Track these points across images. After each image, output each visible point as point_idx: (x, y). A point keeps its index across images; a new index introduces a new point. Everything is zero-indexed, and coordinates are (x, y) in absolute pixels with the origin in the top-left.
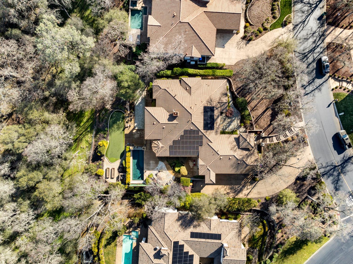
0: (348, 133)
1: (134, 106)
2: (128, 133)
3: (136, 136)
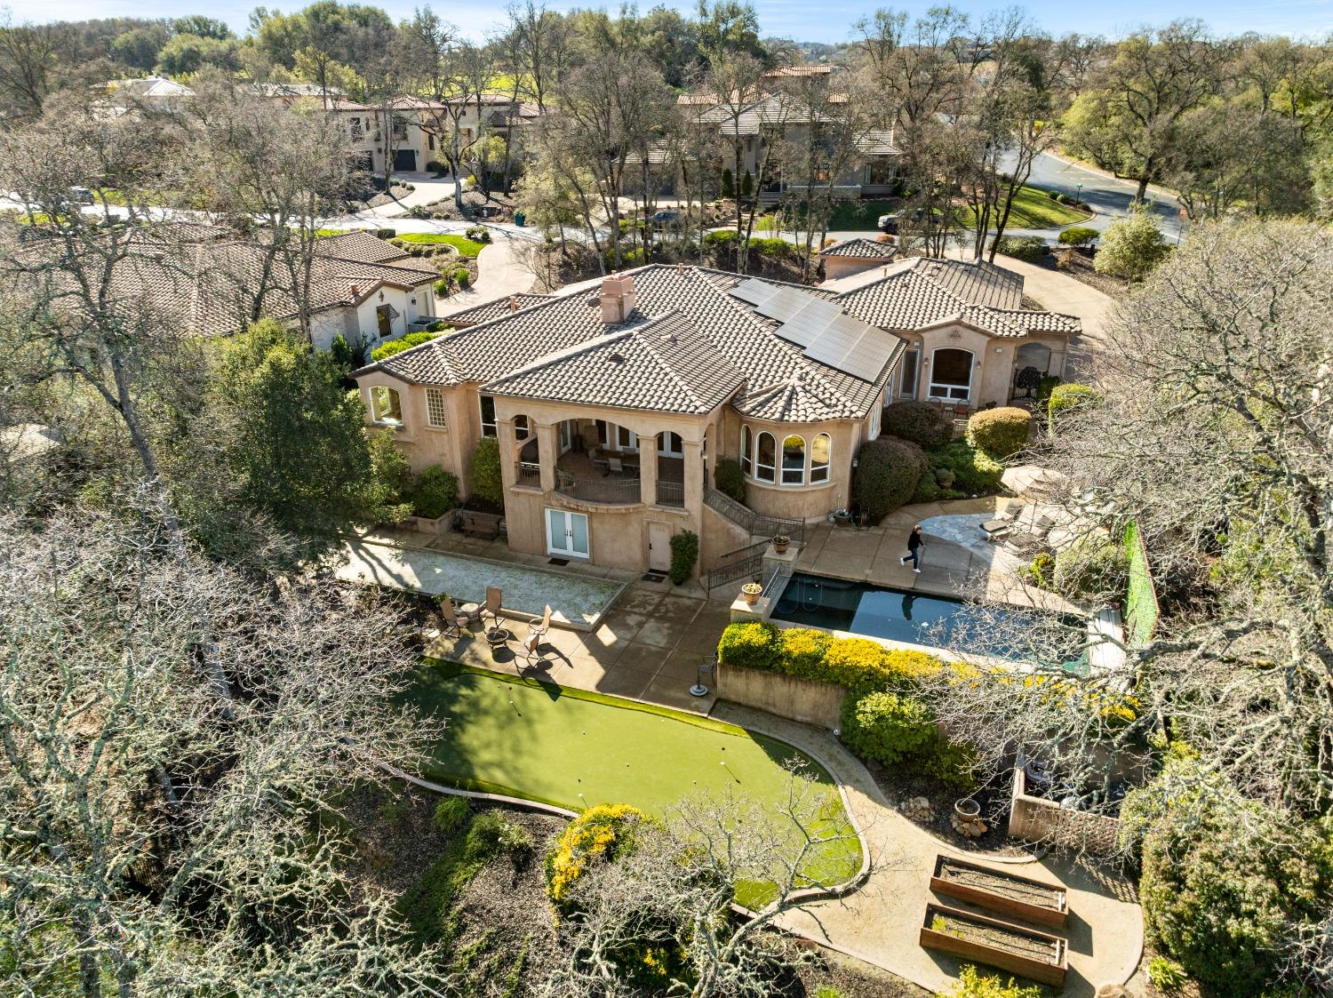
1: (413, 595)
2: (599, 672)
3: (655, 636)
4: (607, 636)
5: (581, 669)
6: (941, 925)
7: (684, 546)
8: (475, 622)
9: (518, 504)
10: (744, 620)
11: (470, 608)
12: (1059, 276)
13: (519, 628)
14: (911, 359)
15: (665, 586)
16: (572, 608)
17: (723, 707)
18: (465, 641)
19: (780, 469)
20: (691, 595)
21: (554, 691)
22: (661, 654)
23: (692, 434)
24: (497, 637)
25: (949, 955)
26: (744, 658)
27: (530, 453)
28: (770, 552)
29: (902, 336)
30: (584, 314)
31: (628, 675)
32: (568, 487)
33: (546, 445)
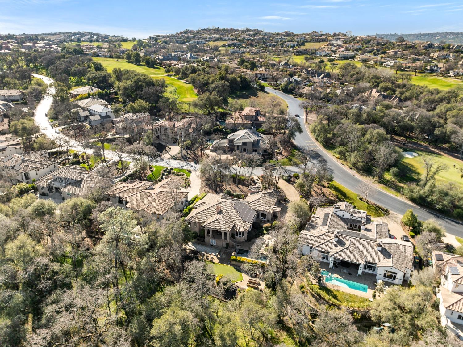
0: (266, 164)
1: (195, 251)
2: (218, 261)
3: (224, 256)
4: (219, 256)
5: (216, 261)
6: (248, 284)
7: (227, 244)
8: (204, 255)
9: (207, 239)
10: (233, 256)
11: (203, 253)
12: (290, 185)
13: (209, 255)
14: (258, 214)
15: (225, 249)
16: (215, 253)
17: (231, 265)
18: (203, 257)
19: (238, 235)
20: (228, 250)
21: (214, 263)
22: (225, 258)
23: (228, 233)
24: (207, 256)
25: (248, 286)
26: (233, 260)
27: (208, 231)
28: (237, 247)
29: (257, 211)
30: (214, 210)
31: (221, 261)
32: (213, 237)
33: (211, 232)
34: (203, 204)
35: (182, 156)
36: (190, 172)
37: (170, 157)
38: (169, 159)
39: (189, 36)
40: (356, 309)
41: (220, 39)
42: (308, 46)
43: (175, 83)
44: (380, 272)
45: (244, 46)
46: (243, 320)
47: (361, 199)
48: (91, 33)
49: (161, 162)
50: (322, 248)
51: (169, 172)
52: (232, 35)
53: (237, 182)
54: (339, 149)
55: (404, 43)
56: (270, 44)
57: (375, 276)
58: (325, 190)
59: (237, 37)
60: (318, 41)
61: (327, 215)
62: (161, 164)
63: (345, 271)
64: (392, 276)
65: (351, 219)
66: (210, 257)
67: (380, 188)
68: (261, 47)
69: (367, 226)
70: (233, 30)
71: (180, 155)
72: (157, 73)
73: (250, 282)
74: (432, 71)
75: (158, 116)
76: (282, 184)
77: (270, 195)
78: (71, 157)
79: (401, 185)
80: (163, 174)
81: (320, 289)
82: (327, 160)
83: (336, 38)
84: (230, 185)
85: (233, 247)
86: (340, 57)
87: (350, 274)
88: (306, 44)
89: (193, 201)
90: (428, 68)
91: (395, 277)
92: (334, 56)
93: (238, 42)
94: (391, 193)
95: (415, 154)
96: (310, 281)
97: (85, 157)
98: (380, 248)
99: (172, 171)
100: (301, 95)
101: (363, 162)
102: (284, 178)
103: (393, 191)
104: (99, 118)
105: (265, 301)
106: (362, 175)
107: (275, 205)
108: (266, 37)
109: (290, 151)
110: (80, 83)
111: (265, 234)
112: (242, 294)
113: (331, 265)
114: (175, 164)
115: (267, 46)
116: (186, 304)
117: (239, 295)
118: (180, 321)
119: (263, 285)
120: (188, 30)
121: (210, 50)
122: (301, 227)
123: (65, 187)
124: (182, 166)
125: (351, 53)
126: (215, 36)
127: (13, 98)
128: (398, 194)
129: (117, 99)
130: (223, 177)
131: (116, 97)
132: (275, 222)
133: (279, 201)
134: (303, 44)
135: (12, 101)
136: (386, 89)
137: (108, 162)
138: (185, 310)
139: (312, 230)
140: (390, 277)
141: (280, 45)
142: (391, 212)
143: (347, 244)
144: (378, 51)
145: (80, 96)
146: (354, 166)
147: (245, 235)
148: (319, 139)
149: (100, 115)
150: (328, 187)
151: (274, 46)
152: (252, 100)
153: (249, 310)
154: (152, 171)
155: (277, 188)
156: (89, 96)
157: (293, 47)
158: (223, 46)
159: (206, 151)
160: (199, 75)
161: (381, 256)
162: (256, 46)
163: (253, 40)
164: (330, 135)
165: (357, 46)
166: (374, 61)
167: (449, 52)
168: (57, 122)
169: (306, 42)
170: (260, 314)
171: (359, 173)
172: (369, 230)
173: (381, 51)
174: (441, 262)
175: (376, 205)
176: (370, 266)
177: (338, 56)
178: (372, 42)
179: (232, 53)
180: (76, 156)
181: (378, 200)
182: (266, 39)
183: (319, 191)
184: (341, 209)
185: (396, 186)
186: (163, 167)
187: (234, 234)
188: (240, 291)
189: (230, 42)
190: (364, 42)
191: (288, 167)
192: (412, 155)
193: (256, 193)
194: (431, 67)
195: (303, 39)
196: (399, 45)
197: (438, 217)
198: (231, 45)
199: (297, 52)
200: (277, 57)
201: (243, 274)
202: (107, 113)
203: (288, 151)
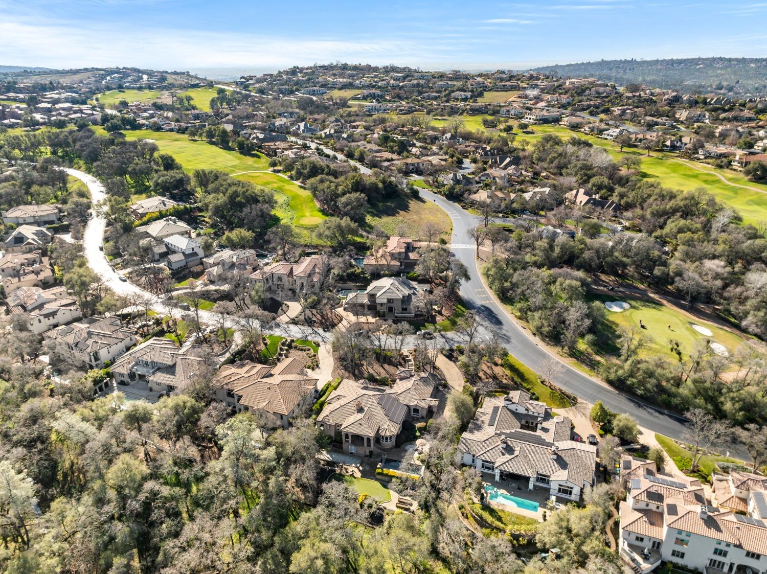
0: (420, 330)
1: (331, 461)
2: (361, 475)
3: (367, 468)
4: (361, 468)
5: (358, 475)
6: (398, 505)
7: (371, 452)
8: (342, 467)
9: (345, 445)
10: (379, 468)
11: (341, 464)
12: (452, 363)
13: (348, 467)
14: (410, 409)
15: (368, 458)
16: (356, 464)
17: (377, 480)
18: (341, 470)
19: (385, 440)
20: (372, 460)
21: (355, 478)
22: (368, 471)
23: (372, 439)
24: (346, 469)
25: (398, 507)
26: (379, 474)
27: (347, 436)
28: (383, 456)
29: (408, 406)
30: (353, 408)
31: (365, 475)
32: (353, 443)
33: (350, 437)
34: (338, 398)
35: (305, 319)
36: (318, 345)
37: (288, 320)
38: (287, 323)
39: (299, 80)
40: (523, 532)
41: (349, 86)
42: (490, 98)
43: (287, 187)
44: (554, 487)
45: (387, 98)
46: (392, 552)
47: (542, 382)
48: (138, 71)
49: (277, 330)
50: (486, 457)
51: (290, 346)
52: (368, 77)
53: (381, 360)
54: (519, 305)
55: (637, 94)
56: (429, 95)
57: (548, 490)
58: (498, 370)
59: (376, 82)
60: (505, 89)
61: (496, 409)
62: (277, 332)
63: (514, 485)
64: (567, 491)
65: (526, 415)
66: (350, 469)
67: (570, 363)
68: (414, 100)
69: (546, 424)
70: (369, 69)
71: (302, 318)
72: (256, 165)
73: (400, 502)
74: (673, 148)
75: (267, 250)
76: (442, 362)
77: (425, 381)
78: (151, 323)
79: (598, 358)
80: (281, 349)
81: (483, 509)
82: (503, 322)
83: (532, 85)
84: (372, 365)
85: (379, 455)
86: (537, 120)
87: (519, 489)
88: (485, 94)
89: (324, 392)
90: (668, 143)
91: (571, 492)
92: (529, 117)
93: (378, 92)
94: (583, 372)
95: (626, 305)
96: (470, 499)
97: (171, 323)
98: (555, 457)
99: (293, 344)
100: (472, 204)
101: (550, 326)
102: (444, 352)
103: (587, 369)
104: (183, 258)
105: (417, 526)
106: (548, 344)
107: (431, 397)
108: (422, 82)
109: (454, 307)
110: (143, 188)
111: (418, 438)
112: (390, 517)
113: (497, 478)
114: (296, 332)
115: (424, 98)
116: (325, 534)
117: (387, 519)
118: (322, 555)
119: (415, 506)
120: (298, 68)
121: (334, 105)
122: (463, 428)
123: (153, 374)
124: (306, 336)
125: (555, 112)
126: (341, 80)
127: (46, 219)
128: (593, 373)
129: (202, 219)
130: (363, 353)
131: (200, 214)
132: (430, 421)
133: (437, 388)
134: (481, 95)
135: (46, 223)
136: (600, 187)
137: (205, 330)
138: (325, 541)
139: (476, 432)
140: (565, 492)
141: (445, 96)
142: (579, 400)
143: (516, 453)
144: (597, 107)
145: (147, 216)
146: (538, 331)
147: (393, 440)
148: (494, 287)
149: (183, 253)
150: (502, 365)
151: (435, 98)
152: (401, 218)
153: (398, 540)
154: (266, 344)
155: (435, 368)
156: (161, 216)
157: (465, 100)
158: (354, 98)
159: (337, 310)
160: (322, 181)
161: (557, 465)
162: (407, 98)
163: (402, 87)
164: (507, 284)
165: (564, 99)
166: (589, 128)
167: (704, 109)
168: (119, 260)
169: (485, 90)
170: (410, 544)
171: (544, 341)
172: (545, 430)
173: (601, 108)
174: (628, 471)
175: (561, 390)
176: (543, 478)
177: (534, 117)
178: (587, 92)
179: (369, 111)
180: (158, 322)
181: (565, 384)
182: (422, 86)
183: (489, 372)
184: (513, 401)
185: (591, 360)
186: (281, 338)
187: (378, 439)
188: (387, 514)
189: (366, 92)
190: (576, 92)
191: (450, 334)
192: (621, 307)
193: (406, 378)
194: (672, 142)
195: (481, 85)
196: (629, 98)
197: (640, 406)
198: (367, 96)
199: (471, 110)
200: (439, 118)
201: (391, 491)
202: (193, 249)
203: (451, 307)
